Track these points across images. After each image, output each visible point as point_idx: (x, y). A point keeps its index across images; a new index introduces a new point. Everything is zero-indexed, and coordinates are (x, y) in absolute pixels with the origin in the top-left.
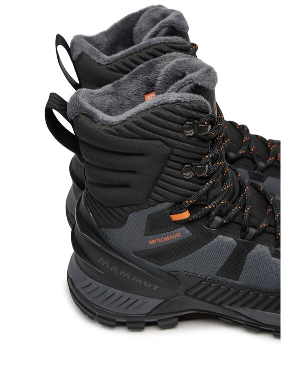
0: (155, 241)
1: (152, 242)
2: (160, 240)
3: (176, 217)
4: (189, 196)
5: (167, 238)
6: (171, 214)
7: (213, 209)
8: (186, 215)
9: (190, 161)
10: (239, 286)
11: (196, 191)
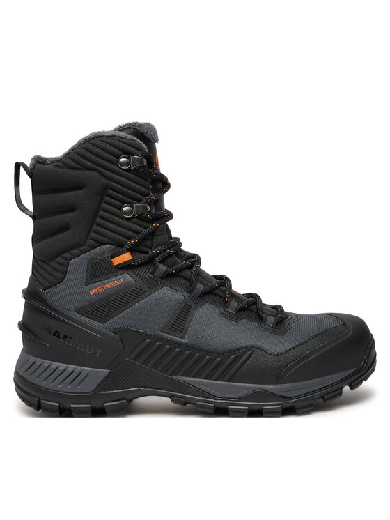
0: (96, 290)
1: (92, 292)
2: (101, 289)
3: (117, 261)
4: (130, 239)
5: (108, 286)
6: (112, 257)
7: (157, 255)
8: (127, 257)
9: (131, 201)
10: (185, 345)
11: (138, 233)
